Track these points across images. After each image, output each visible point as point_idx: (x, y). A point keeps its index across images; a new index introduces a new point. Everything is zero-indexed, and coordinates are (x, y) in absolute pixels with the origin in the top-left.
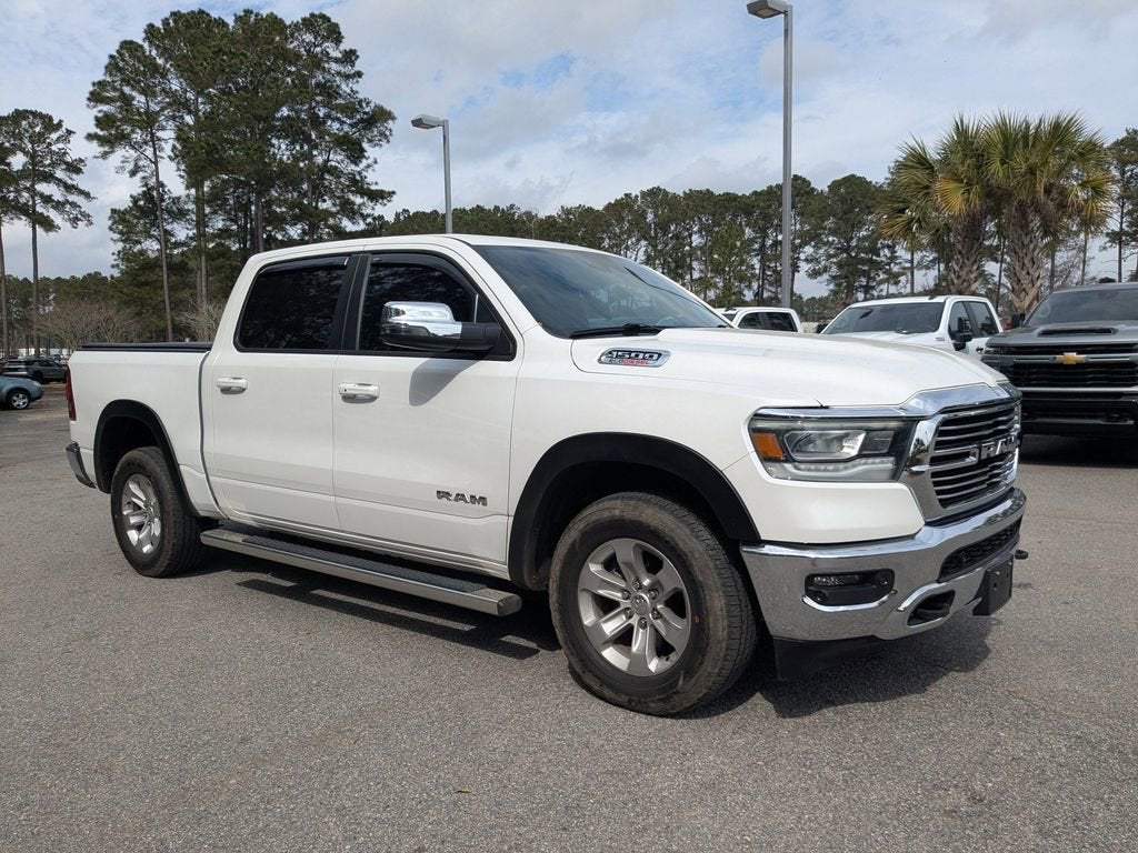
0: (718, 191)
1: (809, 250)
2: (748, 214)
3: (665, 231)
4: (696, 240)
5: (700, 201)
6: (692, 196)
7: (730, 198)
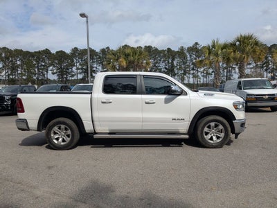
0: (24, 50)
1: (51, 68)
2: (33, 57)
3: (8, 59)
4: (18, 63)
5: (19, 53)
6: (16, 50)
7: (28, 52)
